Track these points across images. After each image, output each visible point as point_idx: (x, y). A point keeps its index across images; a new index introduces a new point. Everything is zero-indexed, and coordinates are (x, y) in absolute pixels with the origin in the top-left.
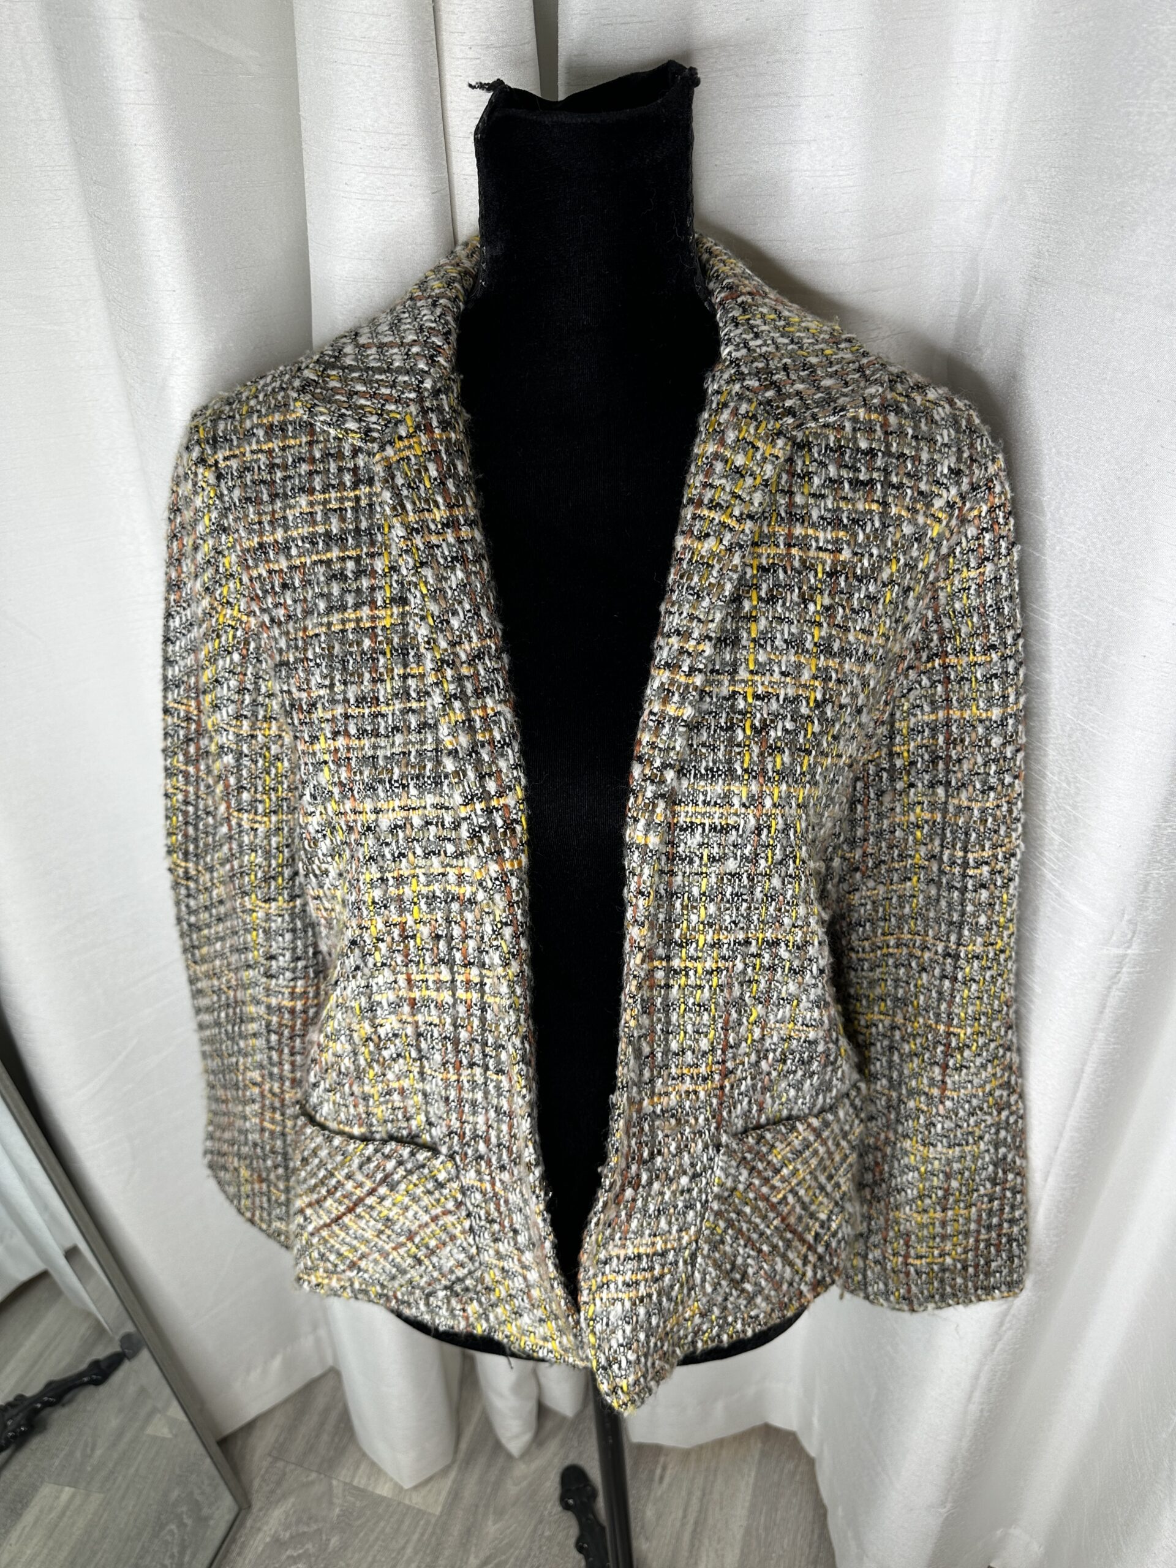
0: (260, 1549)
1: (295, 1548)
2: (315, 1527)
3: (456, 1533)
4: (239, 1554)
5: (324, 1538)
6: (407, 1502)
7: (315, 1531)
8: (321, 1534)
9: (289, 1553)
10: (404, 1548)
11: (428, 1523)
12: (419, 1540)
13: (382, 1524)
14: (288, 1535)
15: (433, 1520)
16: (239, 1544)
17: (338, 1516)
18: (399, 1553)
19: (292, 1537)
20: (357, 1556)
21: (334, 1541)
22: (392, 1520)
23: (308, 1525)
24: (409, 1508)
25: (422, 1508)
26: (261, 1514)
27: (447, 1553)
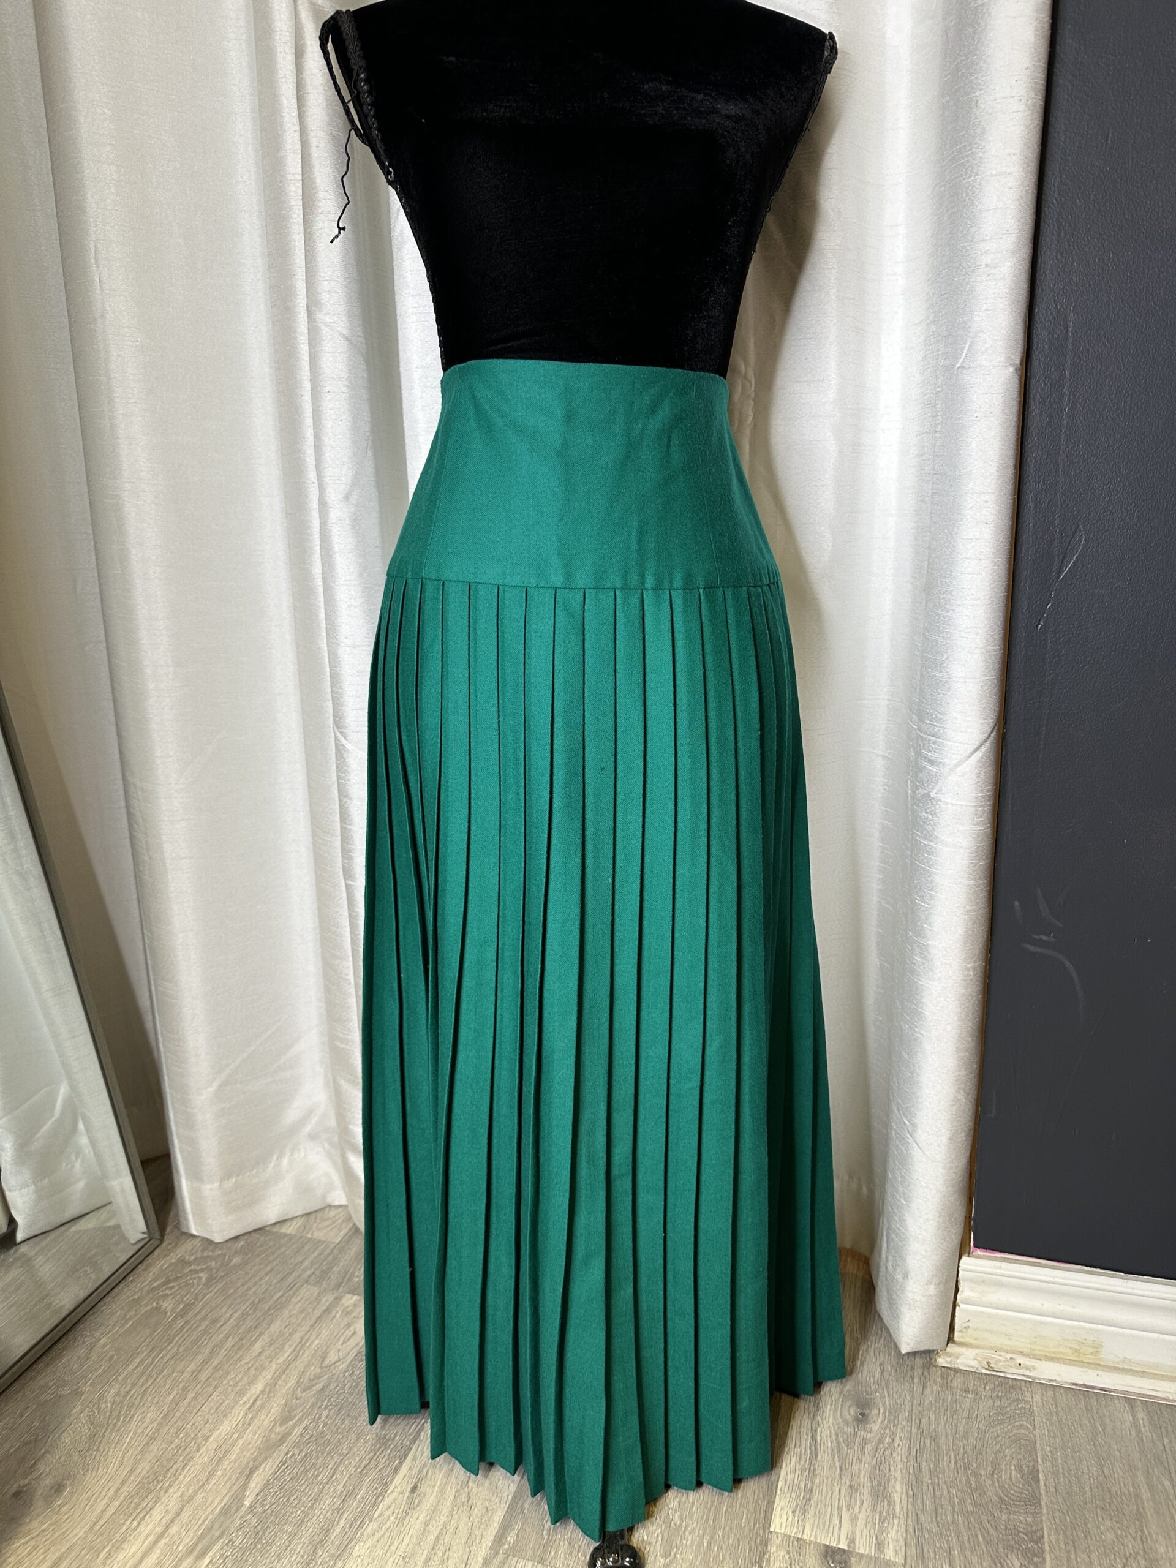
0: (165, 1266)
1: (198, 1265)
2: (220, 1252)
3: (352, 1253)
4: (145, 1270)
5: (227, 1258)
6: (309, 1236)
7: (219, 1255)
8: (225, 1256)
9: (192, 1268)
10: (301, 1262)
11: (326, 1247)
12: (316, 1257)
13: (283, 1249)
14: (193, 1257)
15: (332, 1246)
16: (145, 1263)
17: (242, 1246)
18: (296, 1265)
19: (196, 1259)
20: (256, 1268)
21: (236, 1260)
22: (294, 1246)
23: (213, 1251)
24: (310, 1240)
25: (322, 1239)
26: (169, 1247)
27: (341, 1264)
